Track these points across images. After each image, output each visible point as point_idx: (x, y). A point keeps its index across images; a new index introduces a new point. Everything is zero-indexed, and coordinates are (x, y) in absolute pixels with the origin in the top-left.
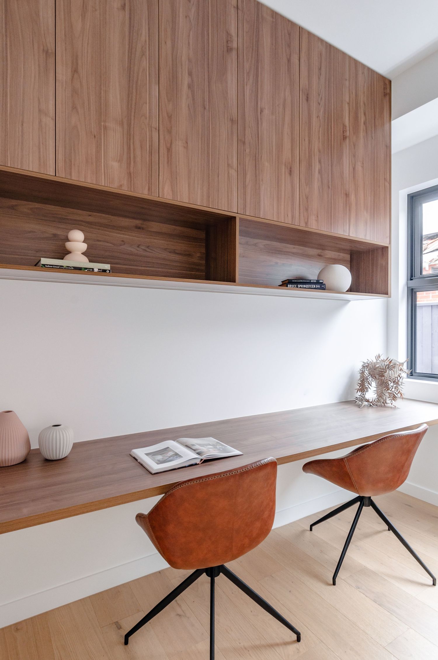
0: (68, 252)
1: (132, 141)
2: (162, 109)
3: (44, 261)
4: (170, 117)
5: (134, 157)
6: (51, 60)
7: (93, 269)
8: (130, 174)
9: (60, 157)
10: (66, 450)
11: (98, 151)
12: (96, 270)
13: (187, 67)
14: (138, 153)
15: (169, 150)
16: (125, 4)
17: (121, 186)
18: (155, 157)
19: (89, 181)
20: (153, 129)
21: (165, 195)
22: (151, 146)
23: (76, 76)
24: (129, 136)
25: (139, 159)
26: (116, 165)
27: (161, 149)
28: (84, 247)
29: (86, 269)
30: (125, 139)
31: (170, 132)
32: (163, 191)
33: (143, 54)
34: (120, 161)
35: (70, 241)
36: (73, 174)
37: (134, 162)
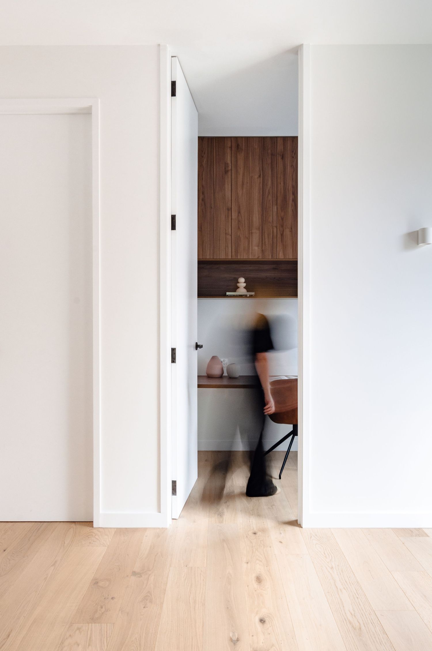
0: (238, 288)
1: (264, 236)
2: (278, 216)
3: (228, 293)
4: (282, 219)
5: (265, 243)
6: (230, 212)
7: (247, 295)
8: (263, 251)
9: (233, 250)
10: (235, 374)
11: (249, 244)
12: (248, 296)
13: (292, 191)
14: (267, 240)
15: (282, 235)
16: (260, 175)
17: (259, 257)
18: (275, 240)
19: (245, 258)
20: (274, 227)
21: (280, 257)
22: (273, 236)
23: (239, 214)
24: (262, 234)
25: (267, 243)
26: (256, 248)
27: (278, 235)
28: (245, 285)
29: (244, 295)
30: (261, 236)
31: (282, 226)
32: (279, 255)
33: (269, 193)
34: (258, 246)
35: (239, 283)
36: (238, 256)
37: (265, 245)
